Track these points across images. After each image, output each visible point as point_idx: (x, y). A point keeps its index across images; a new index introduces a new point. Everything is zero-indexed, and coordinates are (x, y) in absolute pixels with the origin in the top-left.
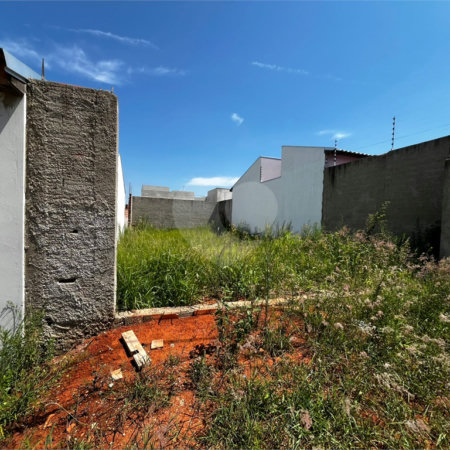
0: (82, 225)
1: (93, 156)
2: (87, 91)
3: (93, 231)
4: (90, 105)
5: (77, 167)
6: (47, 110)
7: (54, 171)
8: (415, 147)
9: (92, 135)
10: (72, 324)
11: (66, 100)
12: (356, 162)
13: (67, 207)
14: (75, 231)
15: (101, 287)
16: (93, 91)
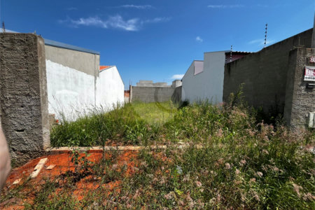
0: (25, 104)
1: (27, 68)
2: (22, 35)
3: (30, 107)
4: (24, 42)
5: (20, 74)
6: (4, 47)
7: (10, 77)
8: (280, 43)
9: (26, 57)
10: (24, 152)
11: (12, 41)
12: (243, 58)
13: (17, 95)
14: (22, 107)
15: (36, 135)
16: (24, 34)
